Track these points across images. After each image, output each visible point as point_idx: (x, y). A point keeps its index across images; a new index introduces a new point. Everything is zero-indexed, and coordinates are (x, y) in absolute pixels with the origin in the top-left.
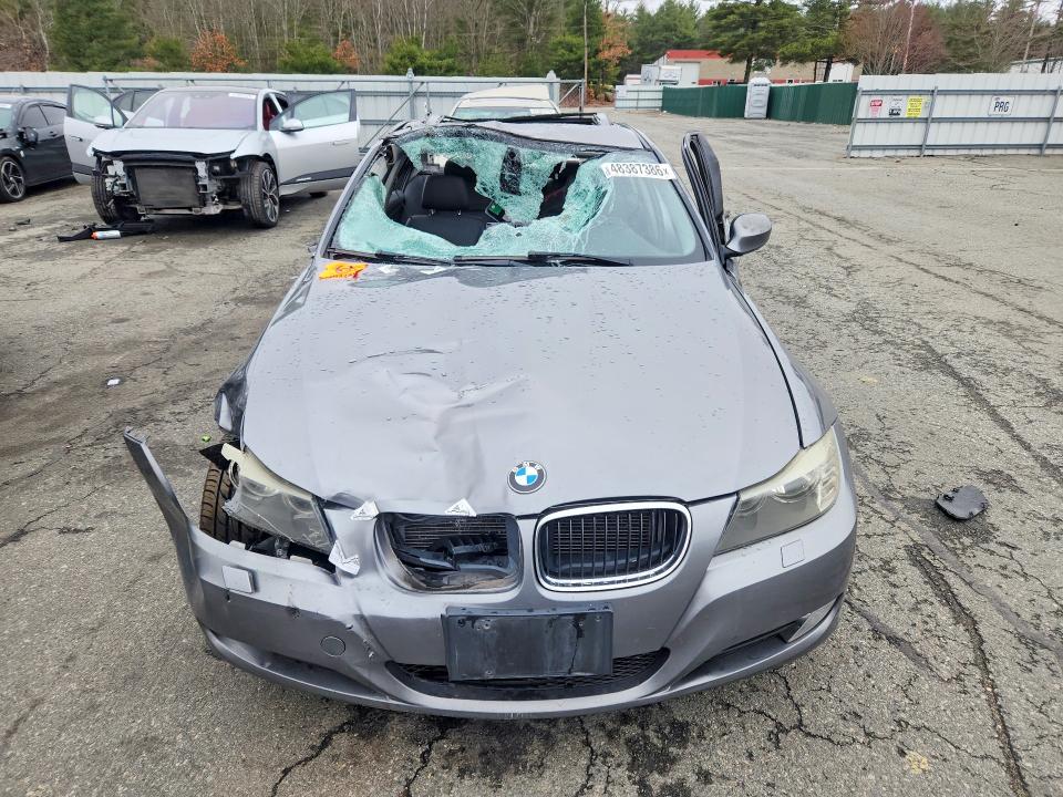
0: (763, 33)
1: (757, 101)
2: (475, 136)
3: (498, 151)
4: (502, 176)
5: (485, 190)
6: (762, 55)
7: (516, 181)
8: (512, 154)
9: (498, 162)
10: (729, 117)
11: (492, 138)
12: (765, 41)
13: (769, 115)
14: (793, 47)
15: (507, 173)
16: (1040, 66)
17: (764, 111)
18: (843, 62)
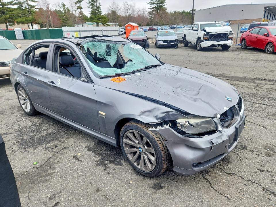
0: (8, 16)
1: (19, 35)
2: (96, 41)
3: (104, 45)
4: (106, 51)
5: (101, 56)
6: (9, 22)
7: (110, 52)
8: (108, 45)
9: (105, 48)
10: (13, 39)
11: (102, 42)
12: (9, 18)
13: (25, 38)
14: (19, 20)
15: (107, 51)
16: (81, 25)
17: (23, 37)
18: (35, 24)
